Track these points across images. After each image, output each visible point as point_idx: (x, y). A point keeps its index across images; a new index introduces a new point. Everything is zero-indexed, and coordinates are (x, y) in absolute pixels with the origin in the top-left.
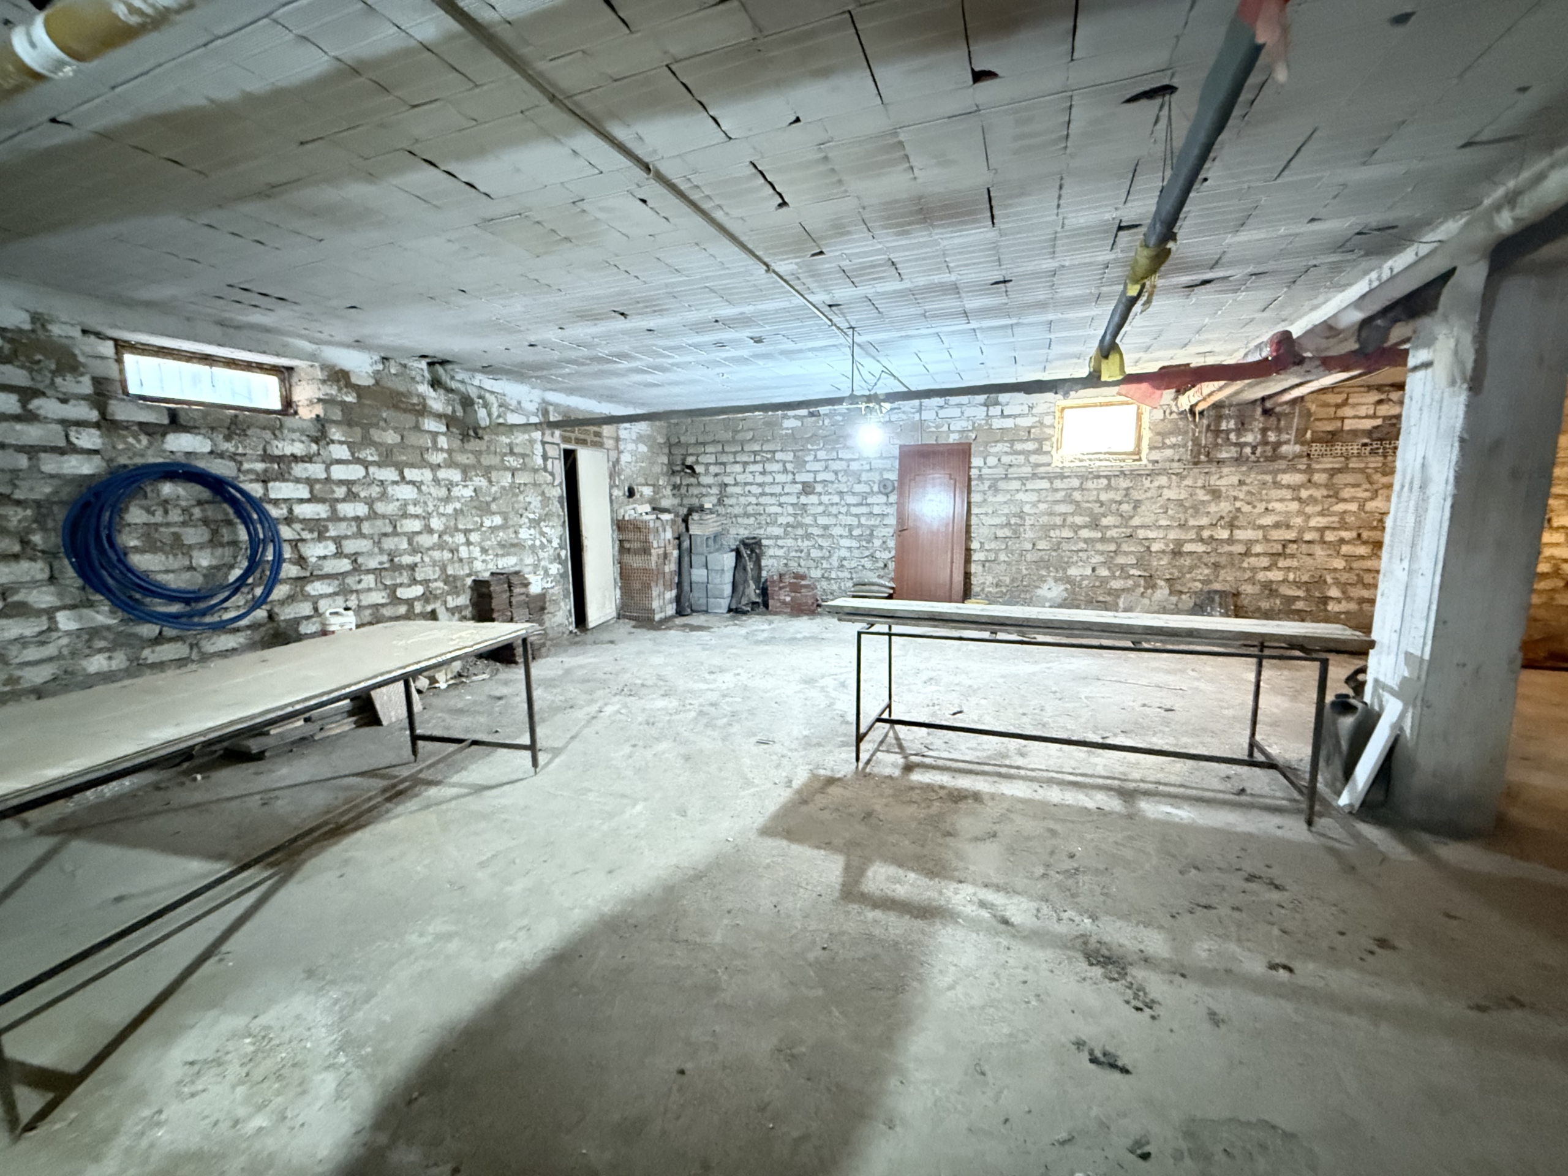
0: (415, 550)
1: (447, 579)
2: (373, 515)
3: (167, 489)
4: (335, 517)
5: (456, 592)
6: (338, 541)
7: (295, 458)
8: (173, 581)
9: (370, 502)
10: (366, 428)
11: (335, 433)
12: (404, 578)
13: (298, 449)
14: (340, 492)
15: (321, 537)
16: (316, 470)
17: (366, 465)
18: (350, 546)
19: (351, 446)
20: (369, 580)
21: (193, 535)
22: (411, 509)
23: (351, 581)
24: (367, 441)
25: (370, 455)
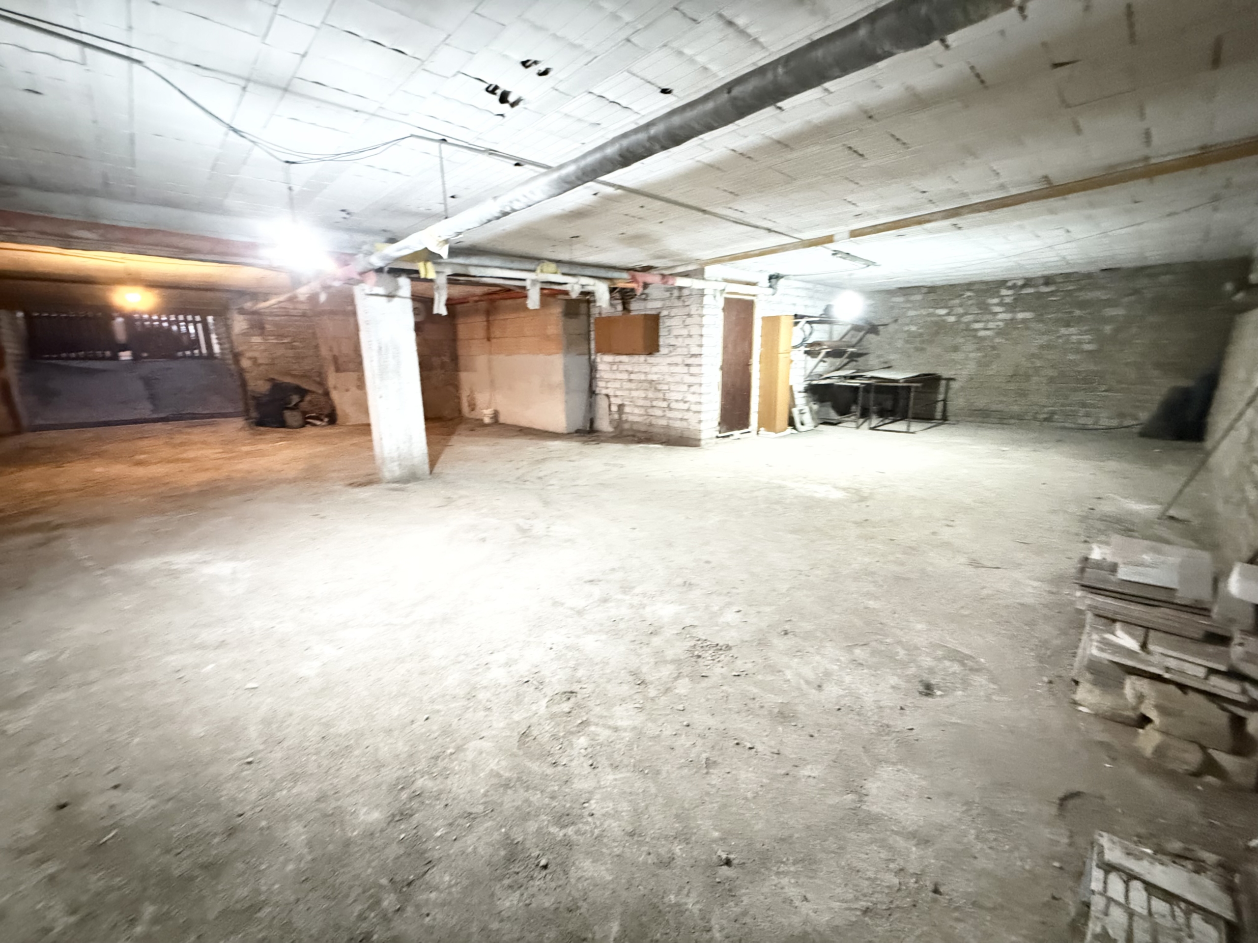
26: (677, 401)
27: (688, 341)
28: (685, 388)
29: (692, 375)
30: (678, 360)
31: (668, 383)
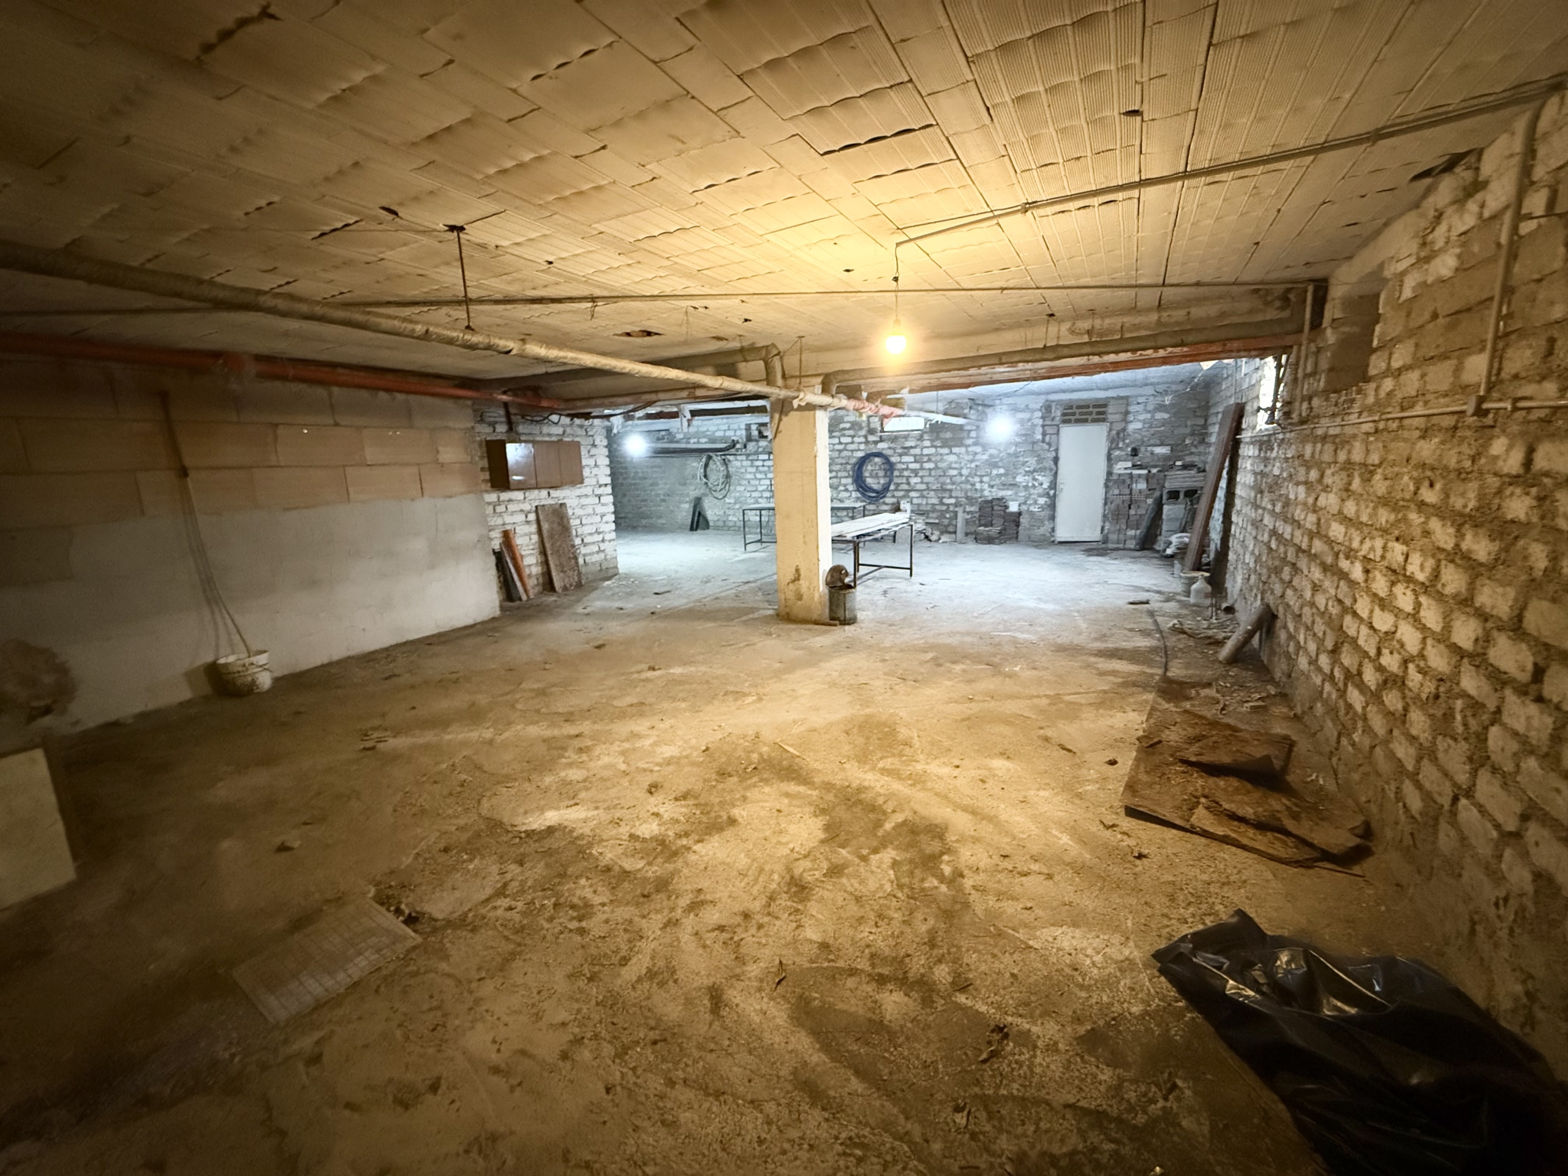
0: (953, 484)
1: (967, 498)
2: (936, 468)
3: (877, 460)
4: (922, 469)
5: (972, 505)
6: (922, 477)
7: (912, 447)
8: (875, 487)
9: (936, 463)
10: (938, 433)
11: (926, 437)
12: (947, 495)
13: (913, 444)
14: (925, 459)
15: (916, 476)
16: (917, 451)
17: (936, 447)
18: (926, 480)
19: (932, 441)
20: (932, 493)
21: (881, 473)
22: (954, 466)
23: (925, 493)
24: (938, 438)
25: (938, 443)
26: (591, 534)
27: (595, 471)
28: (598, 519)
29: (603, 505)
30: (589, 491)
31: (580, 517)
